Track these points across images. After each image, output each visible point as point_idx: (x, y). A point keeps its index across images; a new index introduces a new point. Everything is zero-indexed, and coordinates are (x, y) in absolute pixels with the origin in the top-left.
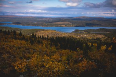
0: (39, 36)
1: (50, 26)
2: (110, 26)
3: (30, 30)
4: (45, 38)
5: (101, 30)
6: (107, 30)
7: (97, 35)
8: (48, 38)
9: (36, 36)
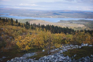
0: (32, 24)
1: (40, 17)
2: (89, 18)
3: (24, 20)
4: (37, 26)
5: (81, 21)
6: (86, 21)
7: (78, 25)
8: (39, 26)
9: (29, 23)
